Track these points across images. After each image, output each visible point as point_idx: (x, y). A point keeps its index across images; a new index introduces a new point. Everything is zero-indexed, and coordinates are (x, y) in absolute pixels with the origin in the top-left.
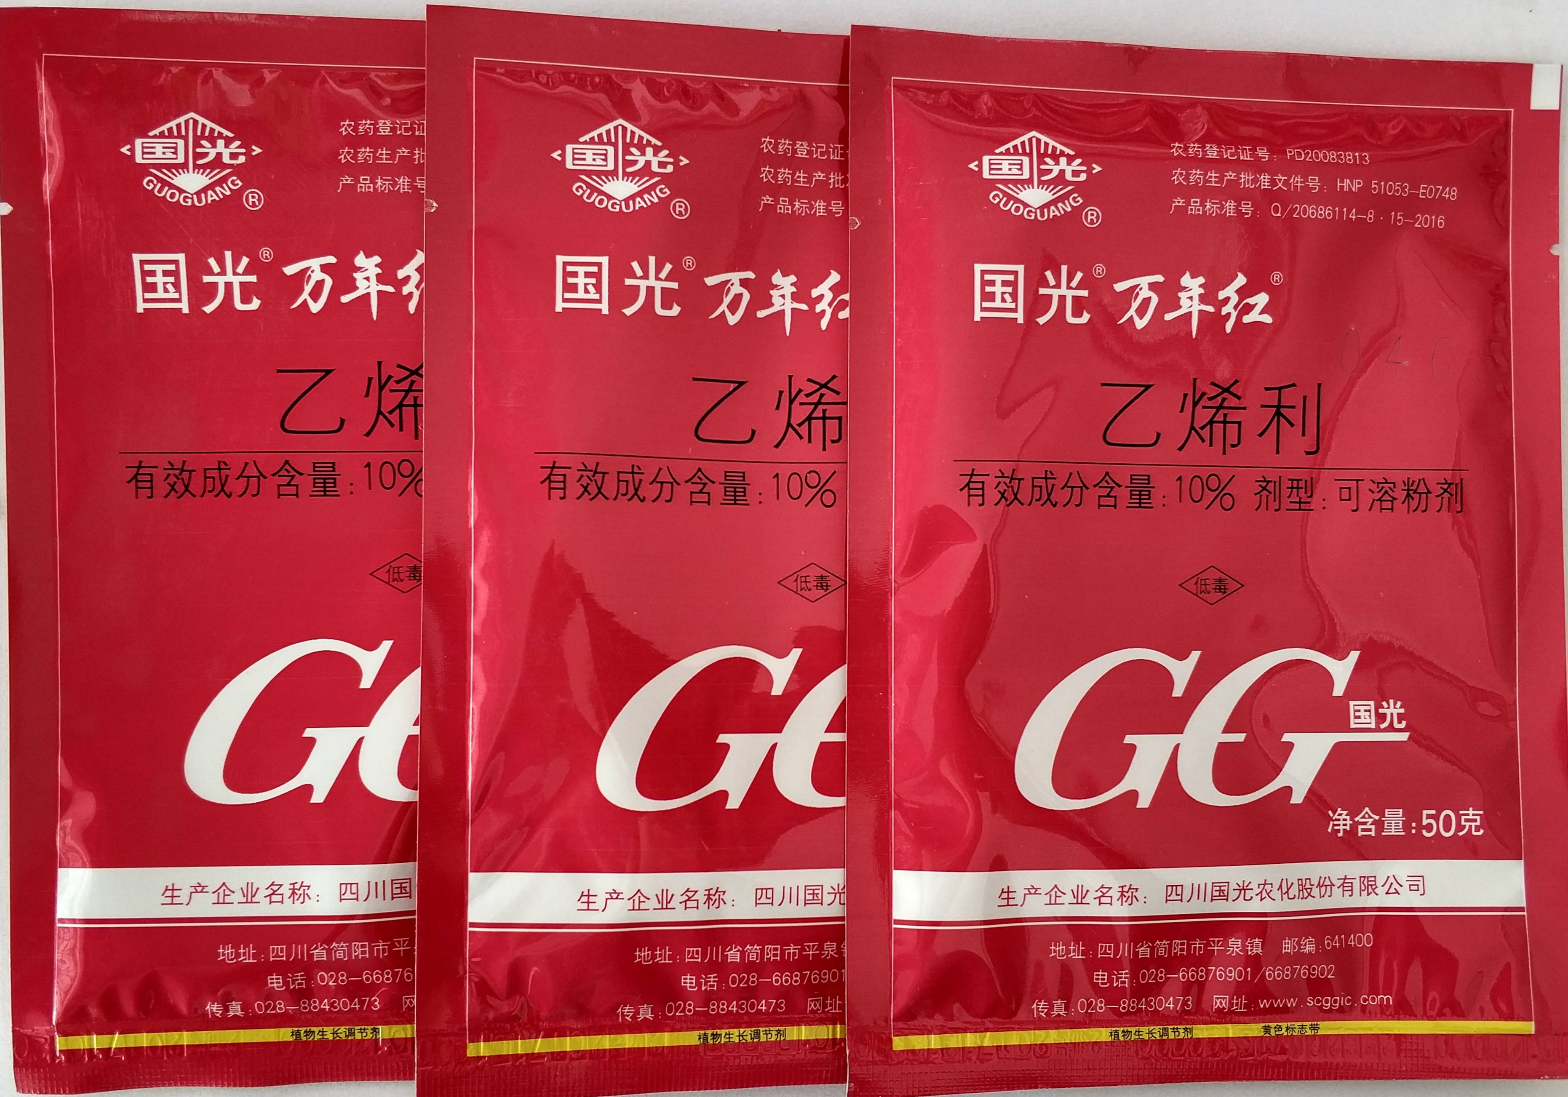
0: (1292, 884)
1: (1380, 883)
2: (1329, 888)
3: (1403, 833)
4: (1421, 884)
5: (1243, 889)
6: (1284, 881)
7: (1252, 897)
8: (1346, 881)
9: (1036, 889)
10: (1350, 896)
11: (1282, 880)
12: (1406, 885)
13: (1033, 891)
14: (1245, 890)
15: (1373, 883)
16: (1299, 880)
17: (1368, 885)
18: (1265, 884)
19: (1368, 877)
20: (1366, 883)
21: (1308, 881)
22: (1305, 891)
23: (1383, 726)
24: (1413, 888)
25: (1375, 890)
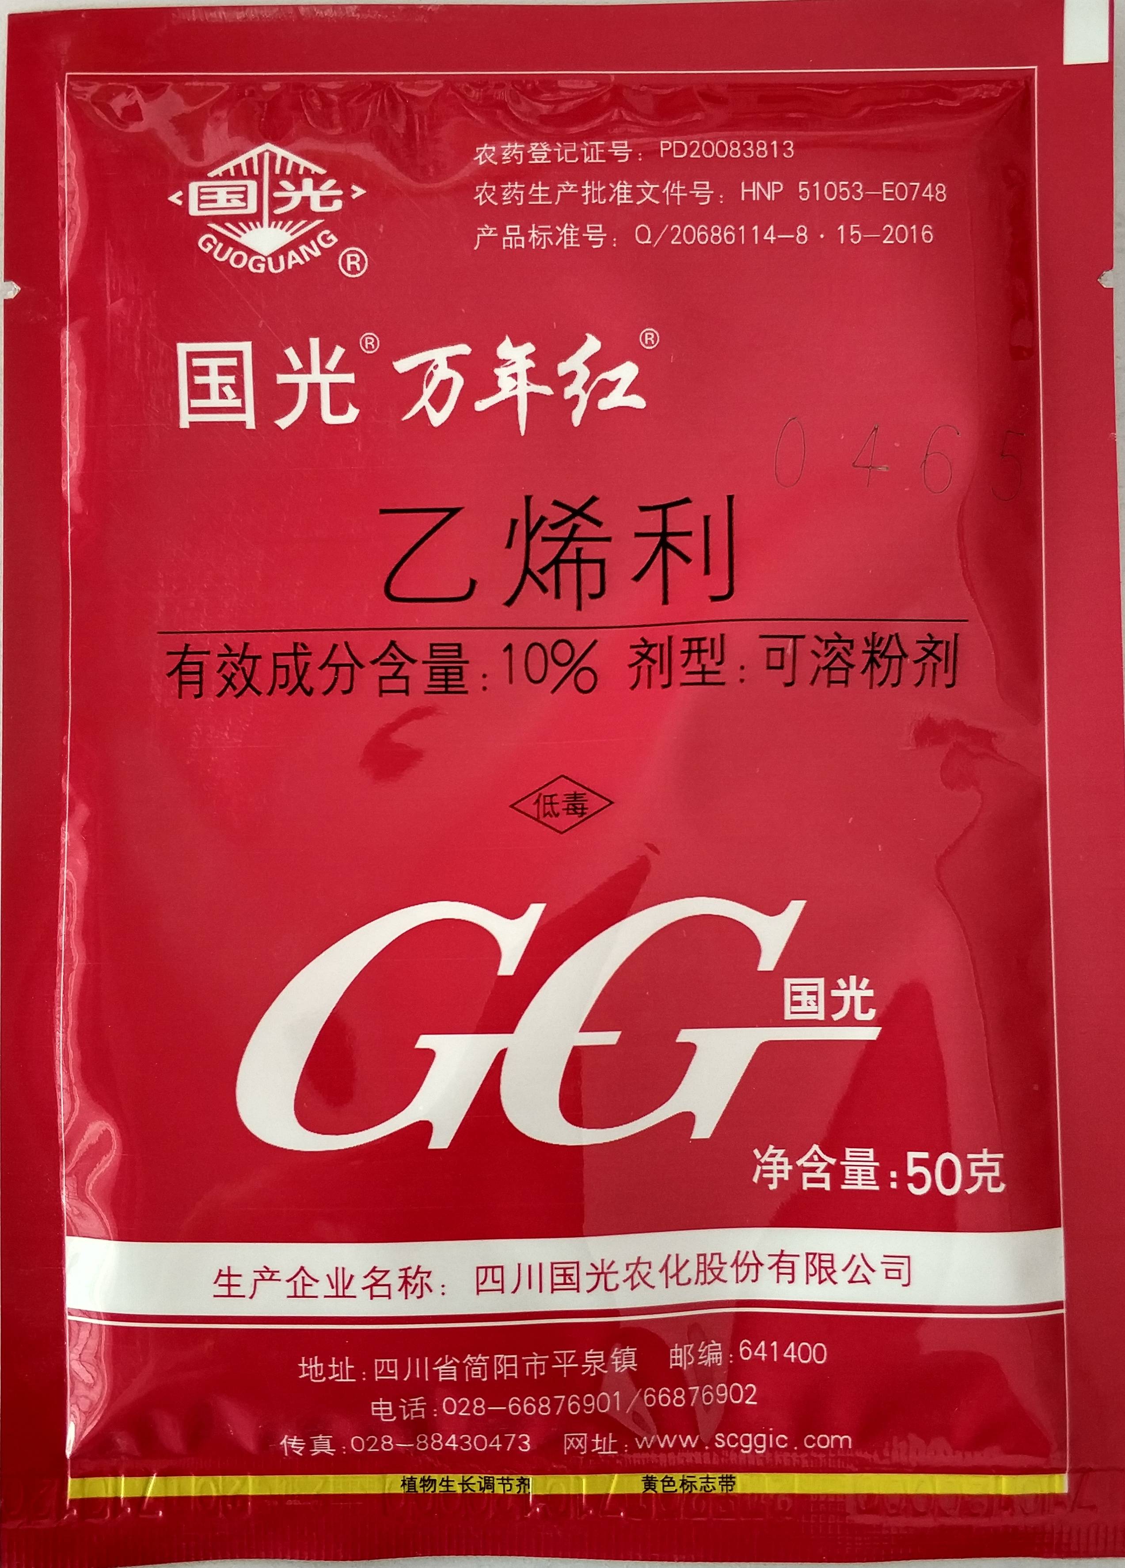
0: (687, 1261)
1: (839, 1265)
2: (753, 1269)
3: (877, 1188)
4: (904, 1269)
5: (601, 1273)
6: (673, 1260)
7: (617, 1286)
8: (783, 1259)
9: (273, 1273)
10: (790, 1282)
11: (669, 1256)
12: (881, 1269)
13: (267, 1275)
14: (606, 1274)
15: (829, 1264)
16: (699, 1255)
17: (820, 1267)
18: (638, 1263)
19: (820, 1255)
20: (816, 1263)
21: (716, 1258)
22: (709, 1272)
23: (836, 1017)
24: (891, 1274)
25: (833, 1276)
